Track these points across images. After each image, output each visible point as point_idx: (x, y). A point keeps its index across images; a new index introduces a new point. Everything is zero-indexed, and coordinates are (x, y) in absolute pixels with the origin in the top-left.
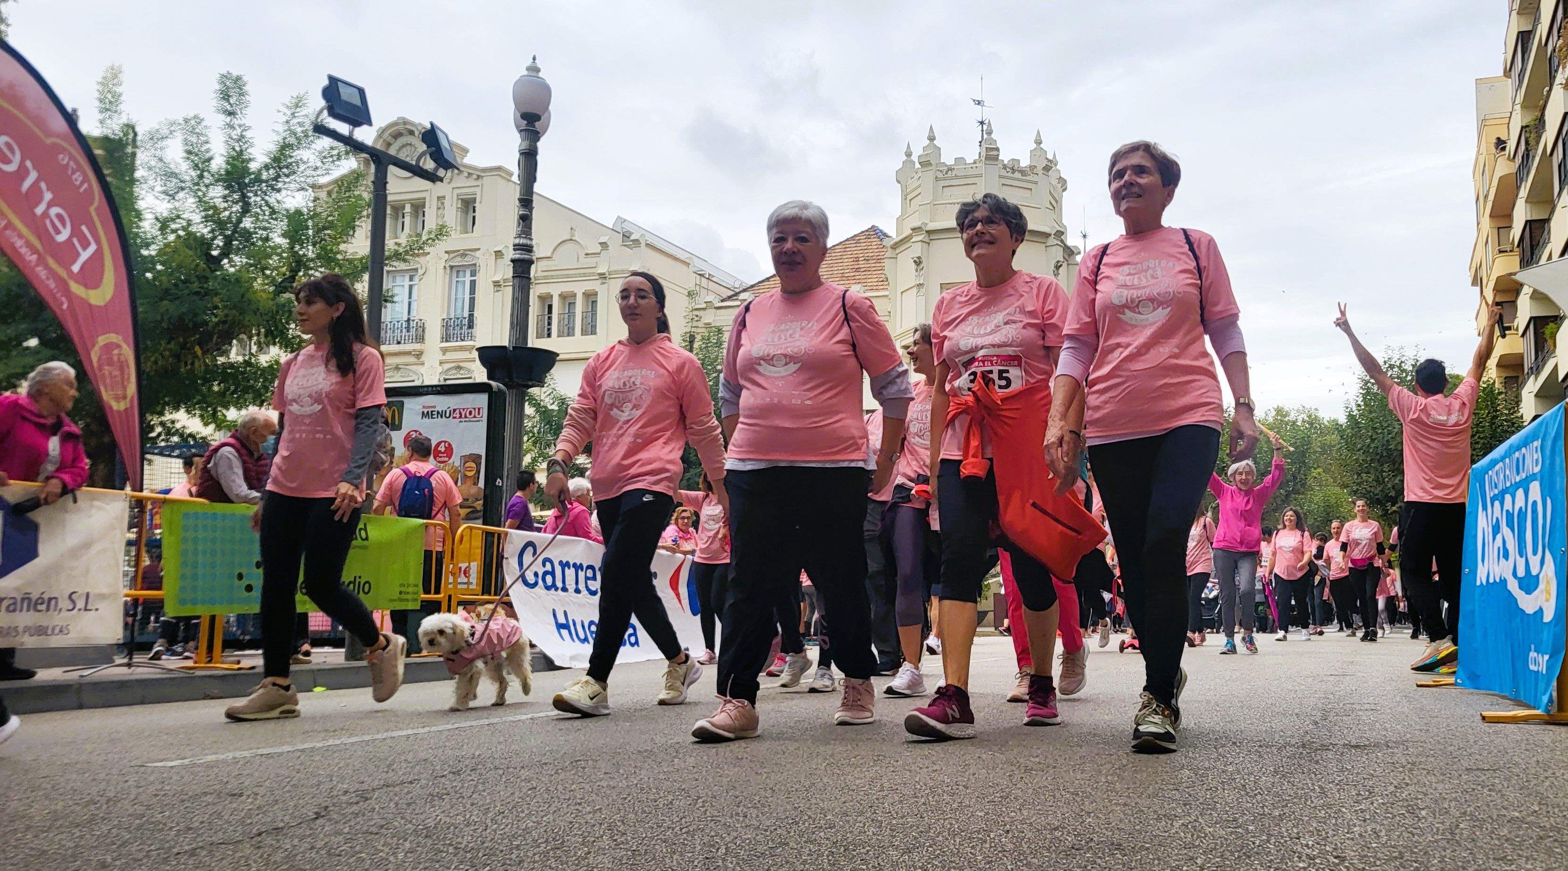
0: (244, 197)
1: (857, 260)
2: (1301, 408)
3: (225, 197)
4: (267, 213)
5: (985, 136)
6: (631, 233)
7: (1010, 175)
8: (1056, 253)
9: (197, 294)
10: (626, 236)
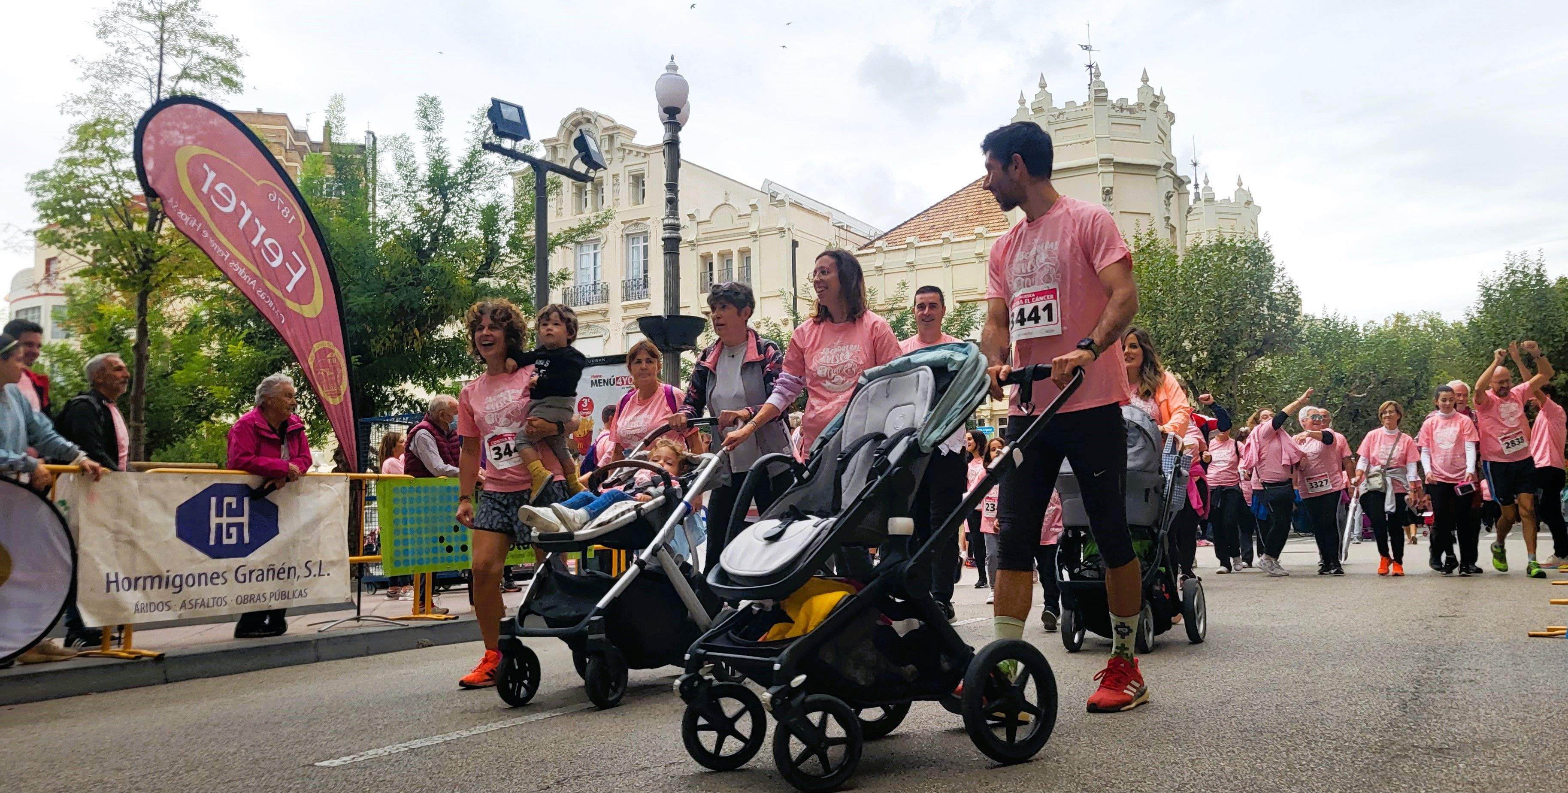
0: (444, 197)
1: (979, 203)
2: (1422, 313)
3: (430, 201)
4: (464, 211)
5: (1094, 79)
6: (778, 194)
7: (1119, 114)
8: (1168, 185)
9: (411, 284)
10: (773, 197)
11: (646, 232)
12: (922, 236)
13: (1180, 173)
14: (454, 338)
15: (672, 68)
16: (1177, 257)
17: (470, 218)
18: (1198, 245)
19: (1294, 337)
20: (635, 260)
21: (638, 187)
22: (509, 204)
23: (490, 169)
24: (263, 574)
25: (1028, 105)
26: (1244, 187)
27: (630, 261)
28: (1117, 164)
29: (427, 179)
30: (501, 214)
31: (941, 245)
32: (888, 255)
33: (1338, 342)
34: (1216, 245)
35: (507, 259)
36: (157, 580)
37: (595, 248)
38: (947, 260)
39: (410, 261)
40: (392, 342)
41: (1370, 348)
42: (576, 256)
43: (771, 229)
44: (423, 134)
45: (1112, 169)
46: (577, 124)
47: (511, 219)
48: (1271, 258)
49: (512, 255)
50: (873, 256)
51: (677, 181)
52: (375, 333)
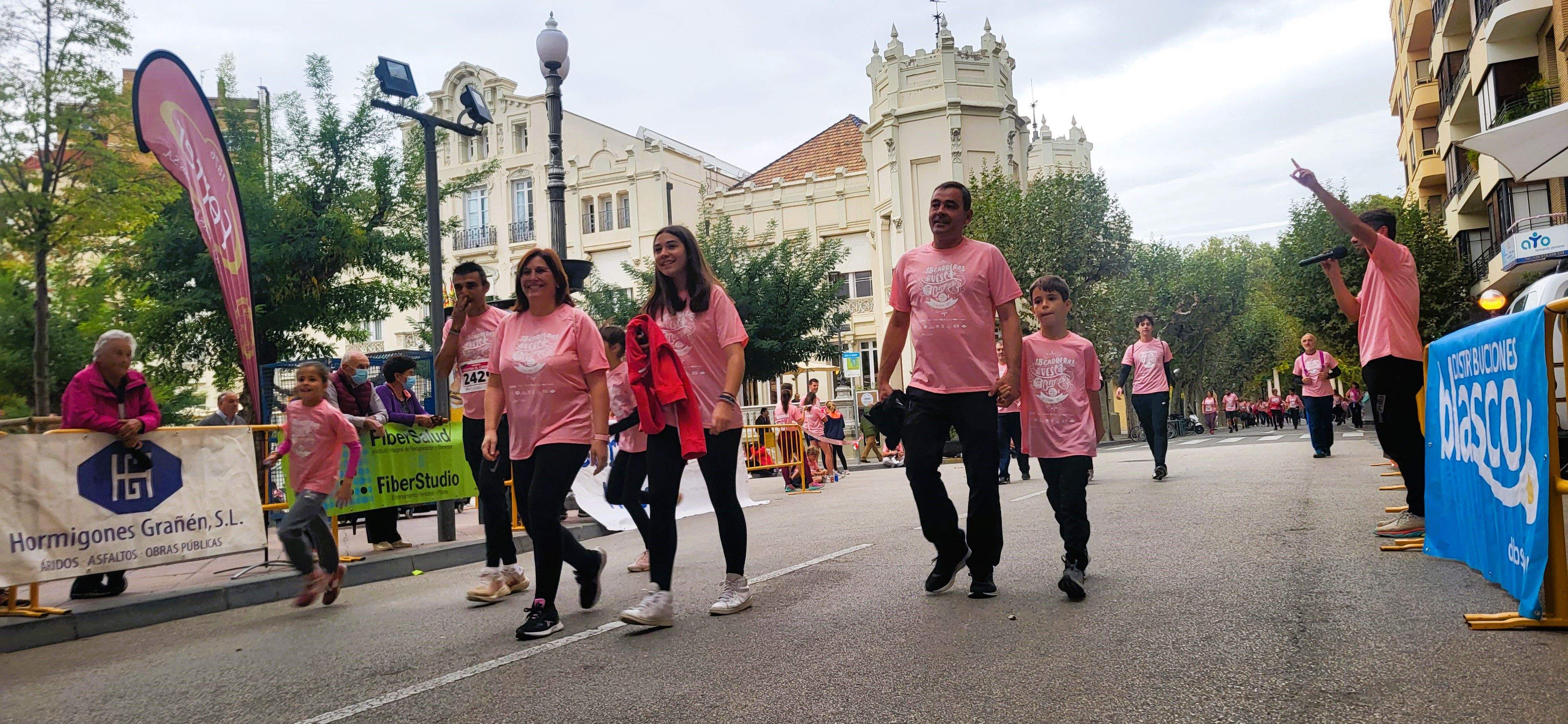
0: (337, 152)
1: (838, 145)
3: (322, 155)
4: (356, 163)
5: (941, 28)
6: (652, 140)
7: (965, 60)
8: (1009, 125)
9: (307, 235)
10: (648, 142)
11: (530, 178)
12: (786, 177)
13: (1021, 114)
14: (352, 284)
15: (552, 24)
16: (1021, 191)
17: (362, 171)
18: (1039, 180)
19: (1127, 262)
20: (521, 204)
21: (520, 136)
22: (398, 155)
23: (378, 123)
24: (170, 526)
25: (881, 54)
26: (1078, 126)
27: (516, 205)
28: (964, 107)
29: (318, 134)
30: (393, 166)
31: (805, 184)
32: (756, 195)
33: (1164, 266)
34: (1056, 180)
35: (400, 209)
36: (62, 539)
37: (482, 194)
38: (810, 198)
39: (306, 213)
40: (292, 291)
41: (1193, 270)
42: (464, 201)
43: (647, 173)
44: (314, 91)
45: (960, 112)
46: (461, 77)
47: (402, 171)
48: (1105, 191)
49: (404, 205)
50: (742, 197)
51: (560, 132)
52: (274, 282)
